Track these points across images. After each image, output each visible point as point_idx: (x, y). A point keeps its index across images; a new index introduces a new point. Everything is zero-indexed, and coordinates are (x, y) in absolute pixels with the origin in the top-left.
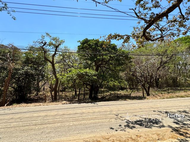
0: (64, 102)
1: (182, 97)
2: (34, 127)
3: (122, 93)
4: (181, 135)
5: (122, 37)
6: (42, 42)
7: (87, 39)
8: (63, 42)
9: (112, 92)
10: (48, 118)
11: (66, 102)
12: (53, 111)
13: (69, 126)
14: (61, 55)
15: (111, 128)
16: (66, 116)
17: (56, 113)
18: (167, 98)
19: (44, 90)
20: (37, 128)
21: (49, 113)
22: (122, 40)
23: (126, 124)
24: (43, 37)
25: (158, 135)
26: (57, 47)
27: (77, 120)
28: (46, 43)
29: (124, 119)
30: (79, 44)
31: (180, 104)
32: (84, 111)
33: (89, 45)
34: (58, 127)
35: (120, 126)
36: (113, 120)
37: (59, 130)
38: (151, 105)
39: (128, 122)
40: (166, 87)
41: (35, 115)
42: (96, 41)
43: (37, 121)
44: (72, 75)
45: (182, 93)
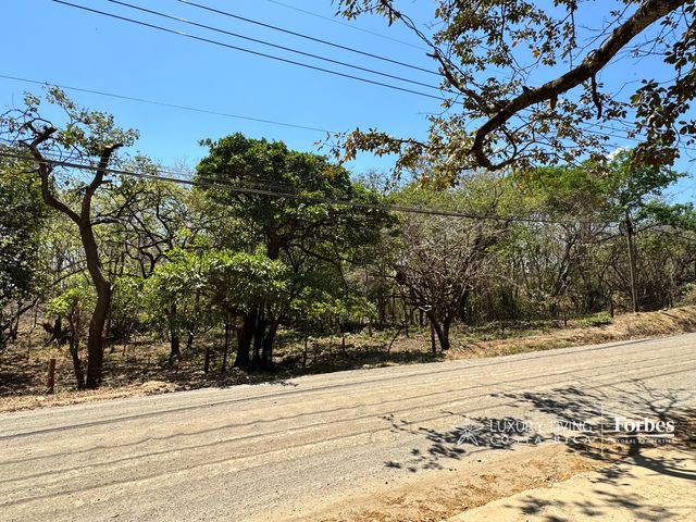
0: (153, 384)
1: (542, 348)
2: (61, 502)
3: (356, 341)
4: (597, 457)
5: (394, 145)
6: (28, 125)
7: (240, 138)
8: (133, 136)
9: (321, 341)
10: (112, 455)
11: (161, 383)
12: (120, 424)
13: (227, 478)
14: (118, 191)
15: (391, 465)
16: (193, 440)
17: (142, 433)
18: (505, 353)
19: (15, 338)
20: (79, 503)
21: (105, 435)
22: (394, 157)
23: (430, 444)
24: (32, 103)
25: (540, 466)
26: (106, 154)
27: (248, 451)
28: (53, 130)
29: (415, 427)
30: (206, 153)
31: (550, 370)
32: (259, 412)
33: (251, 160)
34: (182, 487)
35: (416, 452)
36: (383, 436)
37: (191, 497)
38: (473, 375)
39: (434, 436)
40: (490, 319)
41: (40, 448)
42: (275, 146)
43: (67, 476)
44: (190, 274)
45: (540, 337)
